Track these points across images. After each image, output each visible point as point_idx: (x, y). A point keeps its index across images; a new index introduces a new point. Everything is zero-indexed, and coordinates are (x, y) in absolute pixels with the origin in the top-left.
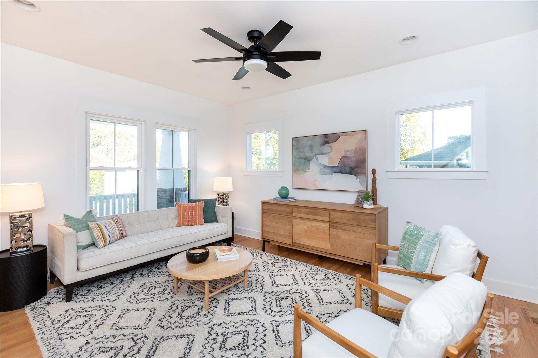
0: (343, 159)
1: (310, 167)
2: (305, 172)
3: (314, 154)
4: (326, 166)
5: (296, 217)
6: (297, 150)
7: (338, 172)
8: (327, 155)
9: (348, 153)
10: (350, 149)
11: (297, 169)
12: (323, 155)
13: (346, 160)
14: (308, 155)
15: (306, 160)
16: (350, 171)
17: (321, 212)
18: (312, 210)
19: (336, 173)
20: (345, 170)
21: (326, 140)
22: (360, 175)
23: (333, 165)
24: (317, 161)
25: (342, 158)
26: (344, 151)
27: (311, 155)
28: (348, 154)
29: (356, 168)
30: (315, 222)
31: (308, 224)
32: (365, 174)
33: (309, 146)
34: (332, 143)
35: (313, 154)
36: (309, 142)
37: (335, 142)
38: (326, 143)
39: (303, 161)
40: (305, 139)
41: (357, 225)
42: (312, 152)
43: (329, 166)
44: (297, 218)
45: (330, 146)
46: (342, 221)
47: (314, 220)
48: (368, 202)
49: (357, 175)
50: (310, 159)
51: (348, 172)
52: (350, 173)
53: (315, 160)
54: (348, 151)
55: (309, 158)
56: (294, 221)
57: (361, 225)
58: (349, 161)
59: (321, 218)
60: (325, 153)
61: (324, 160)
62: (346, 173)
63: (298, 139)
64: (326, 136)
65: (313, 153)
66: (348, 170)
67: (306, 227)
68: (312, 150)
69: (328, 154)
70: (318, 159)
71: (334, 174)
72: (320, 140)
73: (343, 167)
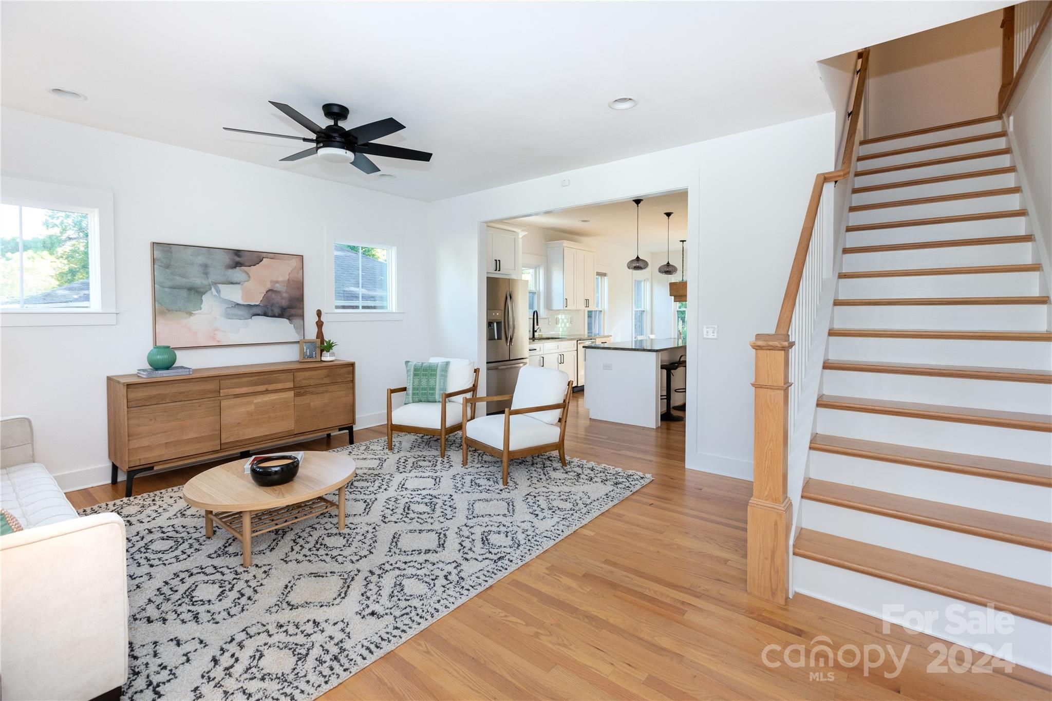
0: (270, 293)
1: (202, 306)
2: (190, 314)
3: (212, 282)
4: (238, 305)
5: (227, 397)
6: (167, 270)
7: (261, 314)
8: (239, 286)
9: (277, 285)
10: (280, 279)
11: (167, 310)
12: (232, 286)
13: (273, 296)
14: (197, 282)
15: (193, 292)
16: (280, 313)
17: (280, 376)
18: (262, 377)
19: (257, 316)
20: (272, 310)
21: (238, 259)
22: (295, 318)
23: (251, 304)
24: (219, 295)
25: (266, 292)
26: (271, 282)
27: (205, 282)
28: (278, 287)
29: (289, 308)
30: (269, 395)
31: (255, 401)
32: (302, 317)
33: (201, 265)
34: (250, 266)
35: (210, 282)
36: (200, 258)
37: (254, 265)
38: (237, 265)
39: (185, 294)
40: (190, 251)
41: (332, 383)
42: (208, 278)
43: (244, 305)
44: (230, 397)
45: (245, 271)
46: (312, 382)
47: (267, 392)
48: (328, 353)
49: (291, 318)
50: (202, 290)
51: (277, 315)
52: (281, 316)
53: (215, 293)
54: (277, 282)
55: (200, 288)
56: (225, 403)
57: (337, 381)
58: (279, 297)
59: (280, 386)
60: (235, 282)
61: (234, 294)
62: (274, 316)
63: (170, 248)
64: (237, 252)
65: (210, 280)
66: (277, 311)
67: (251, 408)
68: (206, 274)
69: (242, 285)
70: (220, 291)
71: (253, 317)
72: (227, 259)
73: (268, 307)
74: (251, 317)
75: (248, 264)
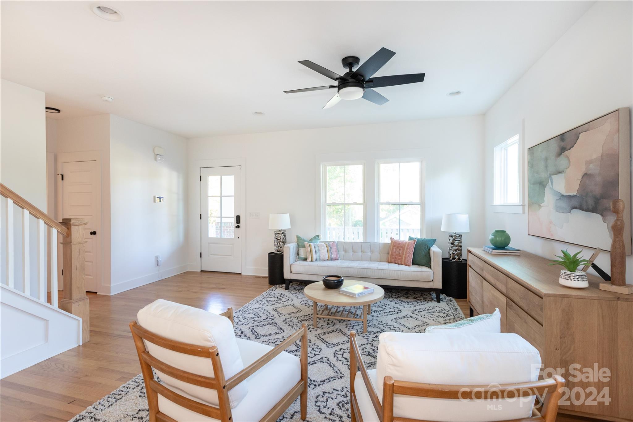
0: (585, 179)
1: (545, 197)
2: (540, 206)
3: (549, 174)
4: (563, 196)
6: (532, 170)
7: (578, 207)
8: (563, 174)
9: (591, 166)
10: (594, 157)
11: (533, 203)
12: (559, 175)
13: (588, 182)
14: (542, 176)
15: (541, 186)
16: (594, 205)
17: (501, 275)
19: (575, 210)
20: (587, 202)
21: (562, 144)
22: (607, 212)
23: (571, 194)
24: (553, 187)
25: (582, 178)
26: (585, 164)
27: (546, 175)
28: (592, 169)
29: (602, 198)
33: (544, 160)
34: (570, 149)
36: (543, 153)
37: (573, 147)
38: (563, 150)
39: (538, 188)
40: (540, 148)
42: (547, 171)
43: (566, 196)
45: (568, 156)
49: (603, 213)
50: (545, 183)
51: (590, 208)
52: (594, 210)
53: (551, 186)
54: (591, 163)
58: (593, 183)
60: (561, 171)
61: (560, 184)
62: (586, 211)
63: (533, 150)
64: (562, 137)
65: (548, 173)
68: (547, 167)
69: (565, 173)
70: (553, 182)
71: (572, 210)
72: (554, 146)
73: (583, 197)
74: (571, 211)
75: (568, 147)
